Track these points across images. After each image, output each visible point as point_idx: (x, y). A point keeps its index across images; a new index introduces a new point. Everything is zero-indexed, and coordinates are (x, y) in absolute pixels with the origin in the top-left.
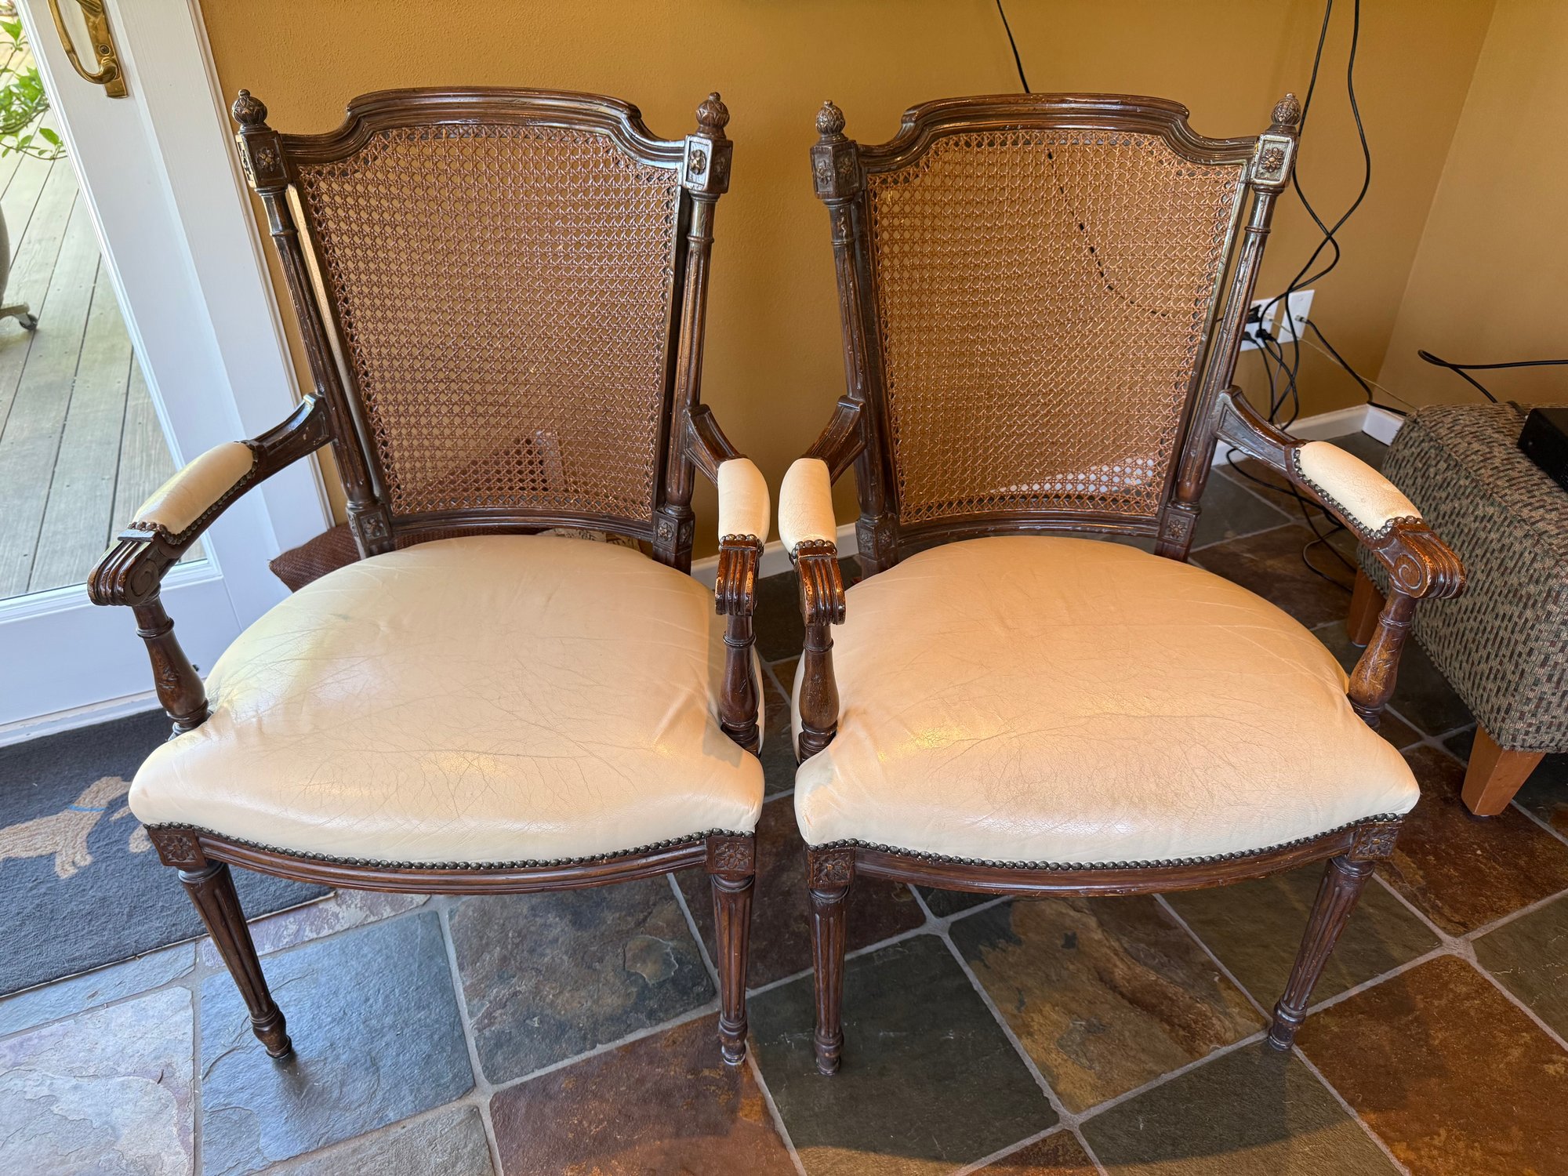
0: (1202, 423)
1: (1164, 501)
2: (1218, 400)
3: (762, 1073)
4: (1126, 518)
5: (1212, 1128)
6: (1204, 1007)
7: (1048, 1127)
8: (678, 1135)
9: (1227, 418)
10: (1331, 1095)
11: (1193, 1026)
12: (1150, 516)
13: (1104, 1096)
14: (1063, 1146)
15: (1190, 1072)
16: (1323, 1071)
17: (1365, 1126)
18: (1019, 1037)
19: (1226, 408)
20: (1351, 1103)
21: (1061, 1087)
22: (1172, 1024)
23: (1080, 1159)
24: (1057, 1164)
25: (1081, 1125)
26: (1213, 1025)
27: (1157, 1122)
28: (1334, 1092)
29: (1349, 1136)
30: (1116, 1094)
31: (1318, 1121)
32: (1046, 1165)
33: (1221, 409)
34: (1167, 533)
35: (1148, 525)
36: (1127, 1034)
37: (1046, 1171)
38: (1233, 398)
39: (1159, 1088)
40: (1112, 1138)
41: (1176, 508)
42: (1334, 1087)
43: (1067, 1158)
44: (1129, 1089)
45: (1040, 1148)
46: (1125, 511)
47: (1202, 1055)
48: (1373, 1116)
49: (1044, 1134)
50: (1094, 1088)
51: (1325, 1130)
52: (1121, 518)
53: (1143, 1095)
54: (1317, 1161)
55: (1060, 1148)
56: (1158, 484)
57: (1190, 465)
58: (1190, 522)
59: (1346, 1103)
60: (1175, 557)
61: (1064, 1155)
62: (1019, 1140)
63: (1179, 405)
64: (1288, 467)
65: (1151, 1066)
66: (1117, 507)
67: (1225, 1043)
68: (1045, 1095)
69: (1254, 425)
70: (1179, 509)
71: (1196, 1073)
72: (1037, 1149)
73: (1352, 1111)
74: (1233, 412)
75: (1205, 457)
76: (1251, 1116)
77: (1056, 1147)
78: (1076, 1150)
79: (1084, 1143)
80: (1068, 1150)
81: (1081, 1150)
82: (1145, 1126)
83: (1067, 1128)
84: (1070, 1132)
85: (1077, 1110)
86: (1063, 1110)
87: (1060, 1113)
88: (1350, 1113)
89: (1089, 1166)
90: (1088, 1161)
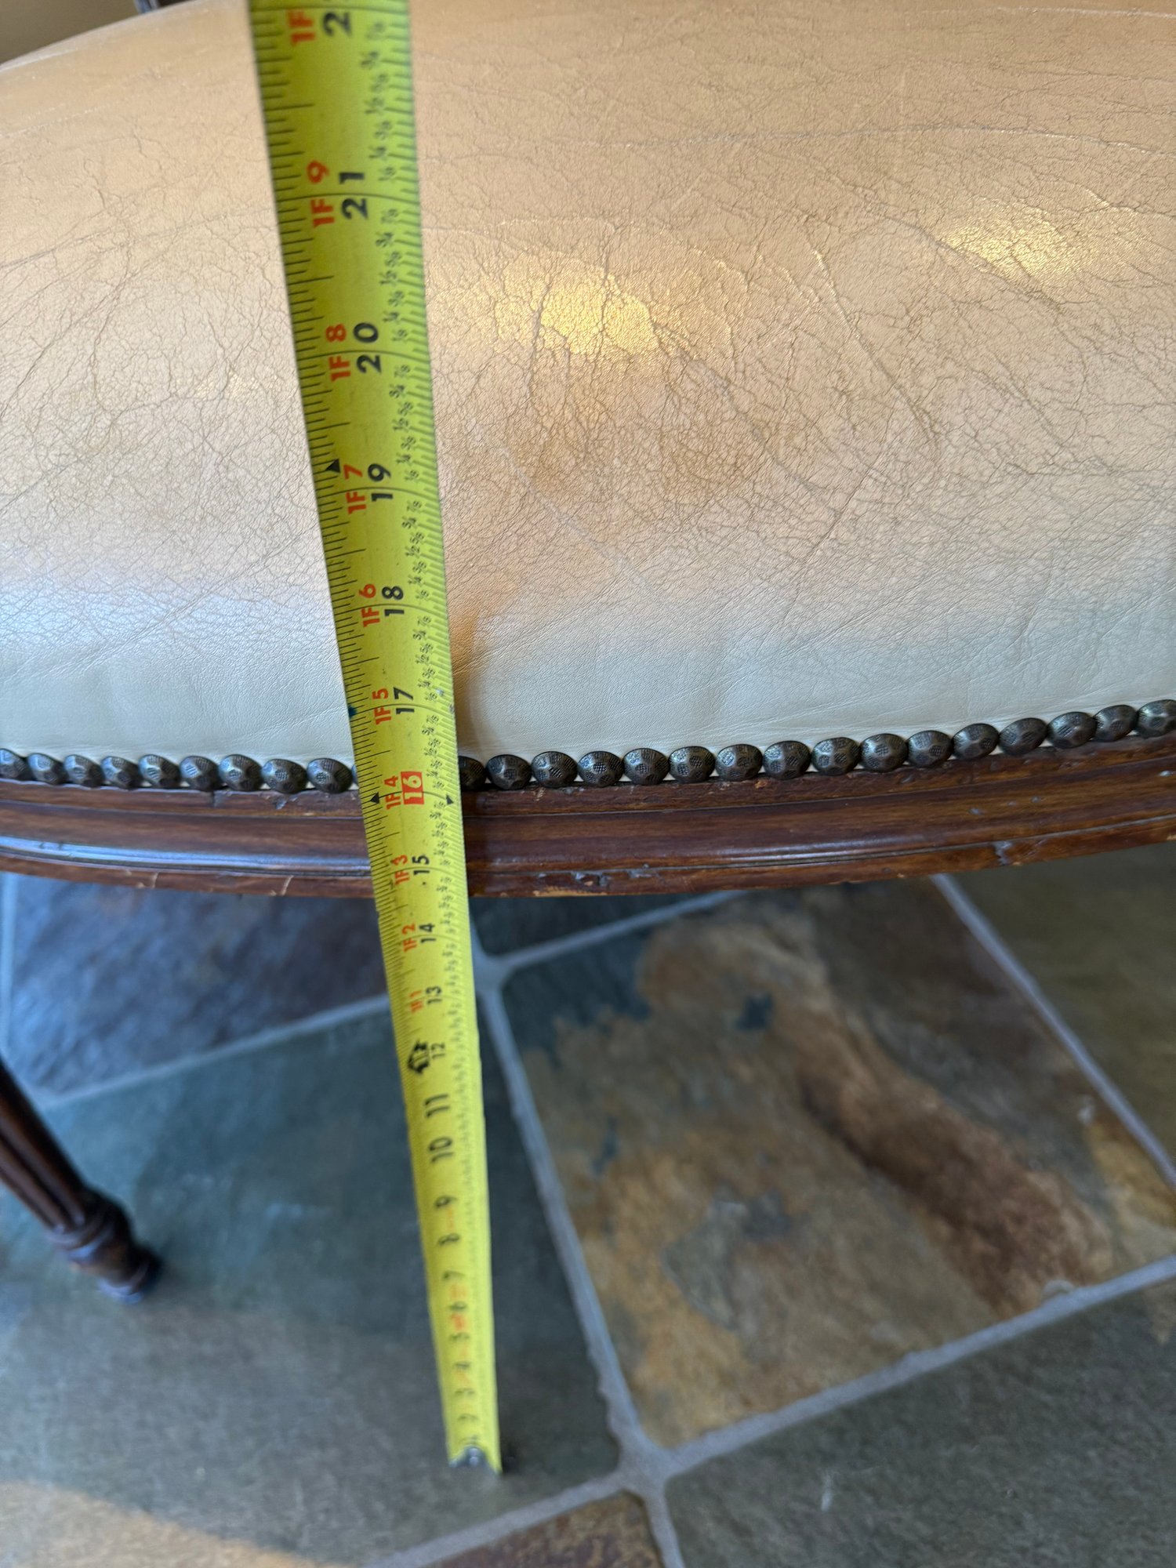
5: (1018, 1523)
6: (1044, 1183)
11: (1011, 1228)
13: (747, 1403)
14: (608, 1541)
15: (981, 1356)
18: (582, 1231)
21: (645, 1373)
22: (955, 1220)
25: (672, 1482)
26: (1061, 1229)
27: (871, 1491)
30: (780, 1399)
36: (840, 1243)
39: (895, 1395)
40: (740, 1530)
44: (815, 1390)
45: (547, 1543)
47: (1020, 1308)
49: (570, 1499)
50: (727, 1379)
53: (850, 1412)
55: (600, 1546)
65: (889, 1332)
67: (1082, 1276)
68: (604, 1390)
71: (997, 1359)
72: (536, 1544)
76: (1131, 1492)
77: (589, 1539)
78: (640, 1555)
79: (666, 1534)
80: (618, 1555)
81: (651, 1555)
82: (836, 1500)
83: (633, 1487)
84: (638, 1501)
85: (671, 1437)
86: (636, 1436)
87: (627, 1444)
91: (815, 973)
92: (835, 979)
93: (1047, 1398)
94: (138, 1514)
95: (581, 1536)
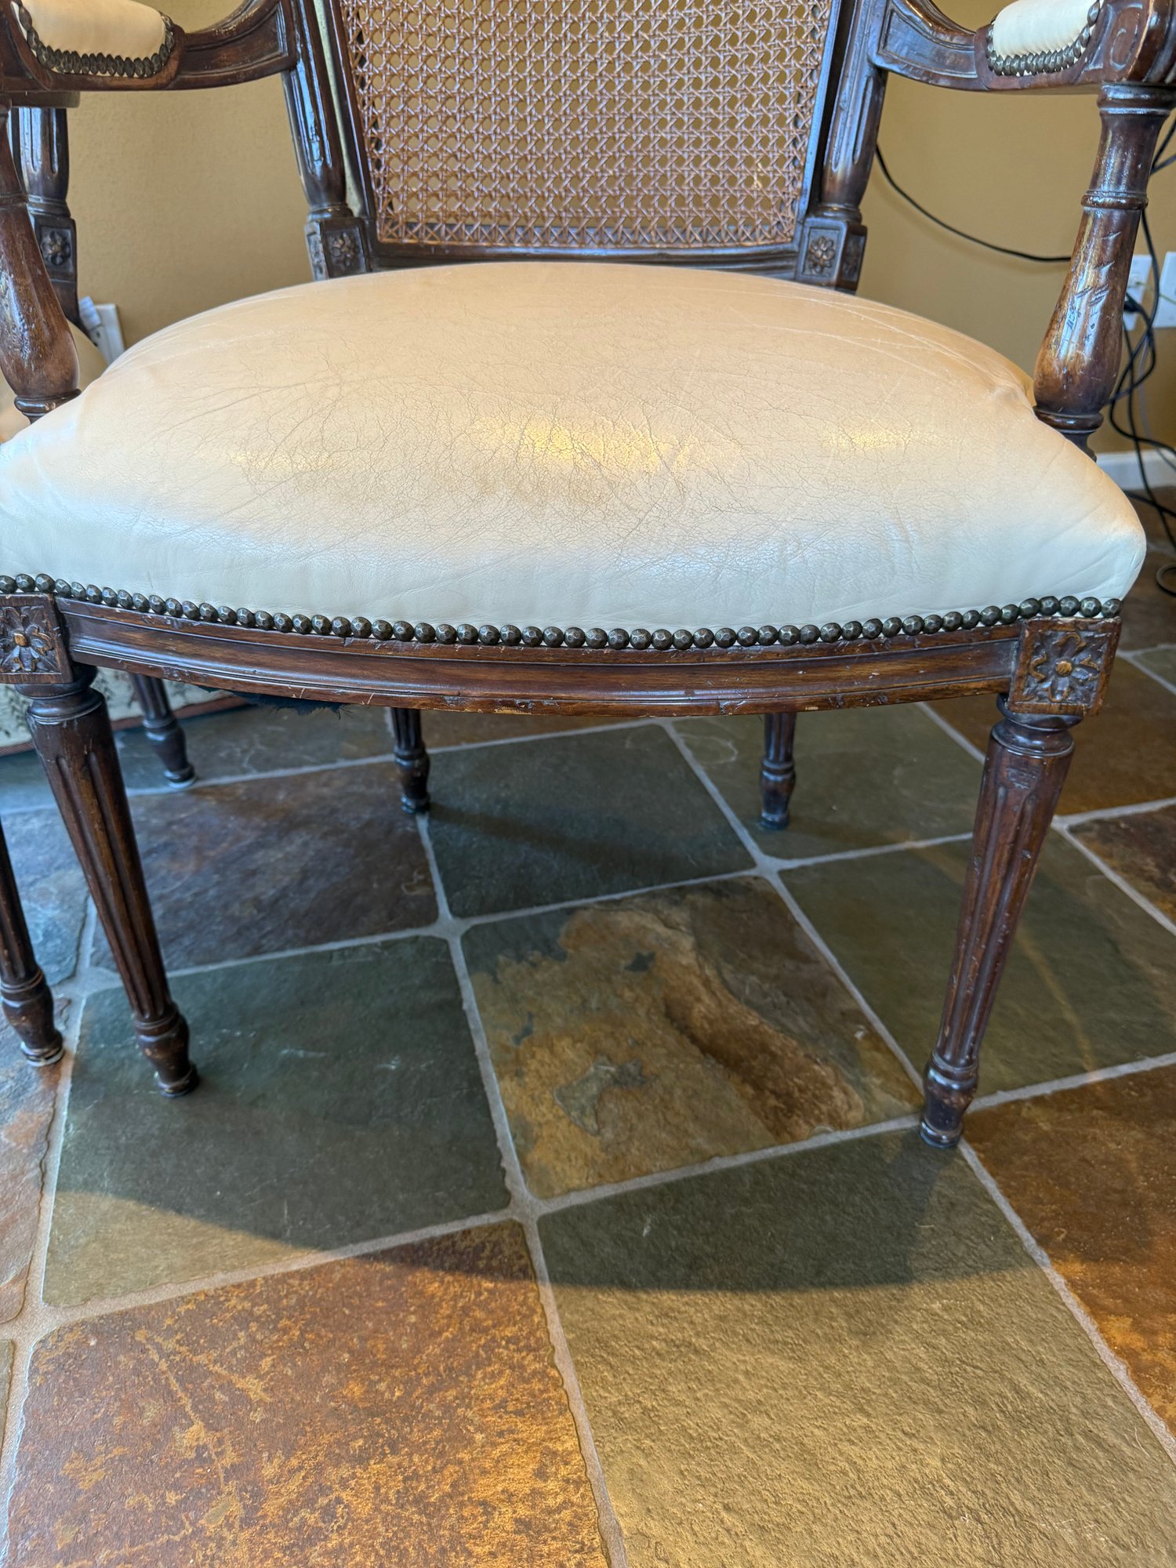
5: (772, 1250)
6: (824, 1072)
7: (484, 1212)
10: (1009, 1225)
11: (797, 1094)
12: (783, 244)
13: (600, 1176)
14: (496, 1245)
15: (763, 1162)
16: (1004, 1185)
17: (1058, 1281)
18: (500, 1077)
20: (1042, 1242)
21: (535, 1155)
22: (758, 1087)
23: (515, 1269)
24: (472, 1271)
25: (544, 1217)
26: (831, 1097)
27: (677, 1228)
28: (1015, 1220)
29: (1025, 1295)
30: (623, 1176)
31: (971, 1262)
34: (808, 264)
36: (678, 1092)
37: (449, 1278)
39: (702, 1178)
40: (586, 1243)
42: (1019, 1212)
43: (494, 1263)
44: (649, 1173)
45: (454, 1244)
47: (794, 1138)
48: (1077, 1267)
49: (472, 1222)
50: (590, 1162)
51: (981, 1278)
53: (670, 1186)
54: (950, 1327)
55: (489, 1247)
57: (839, 132)
59: (1033, 1241)
61: (490, 1258)
62: (425, 1225)
65: (701, 1141)
67: (840, 1124)
68: (504, 1164)
70: (824, 217)
71: (775, 1164)
72: (447, 1244)
73: (1040, 1255)
75: (862, 108)
76: (850, 1239)
77: (483, 1244)
78: (516, 1253)
79: (535, 1243)
80: (501, 1252)
81: (524, 1253)
82: (652, 1231)
83: (516, 1218)
84: (519, 1226)
85: (545, 1192)
86: (522, 1192)
87: (514, 1194)
88: (1036, 1258)
89: (527, 1282)
90: (530, 1272)
91: (687, 942)
92: (699, 947)
93: (804, 1187)
94: (172, 1213)
95: (477, 1241)
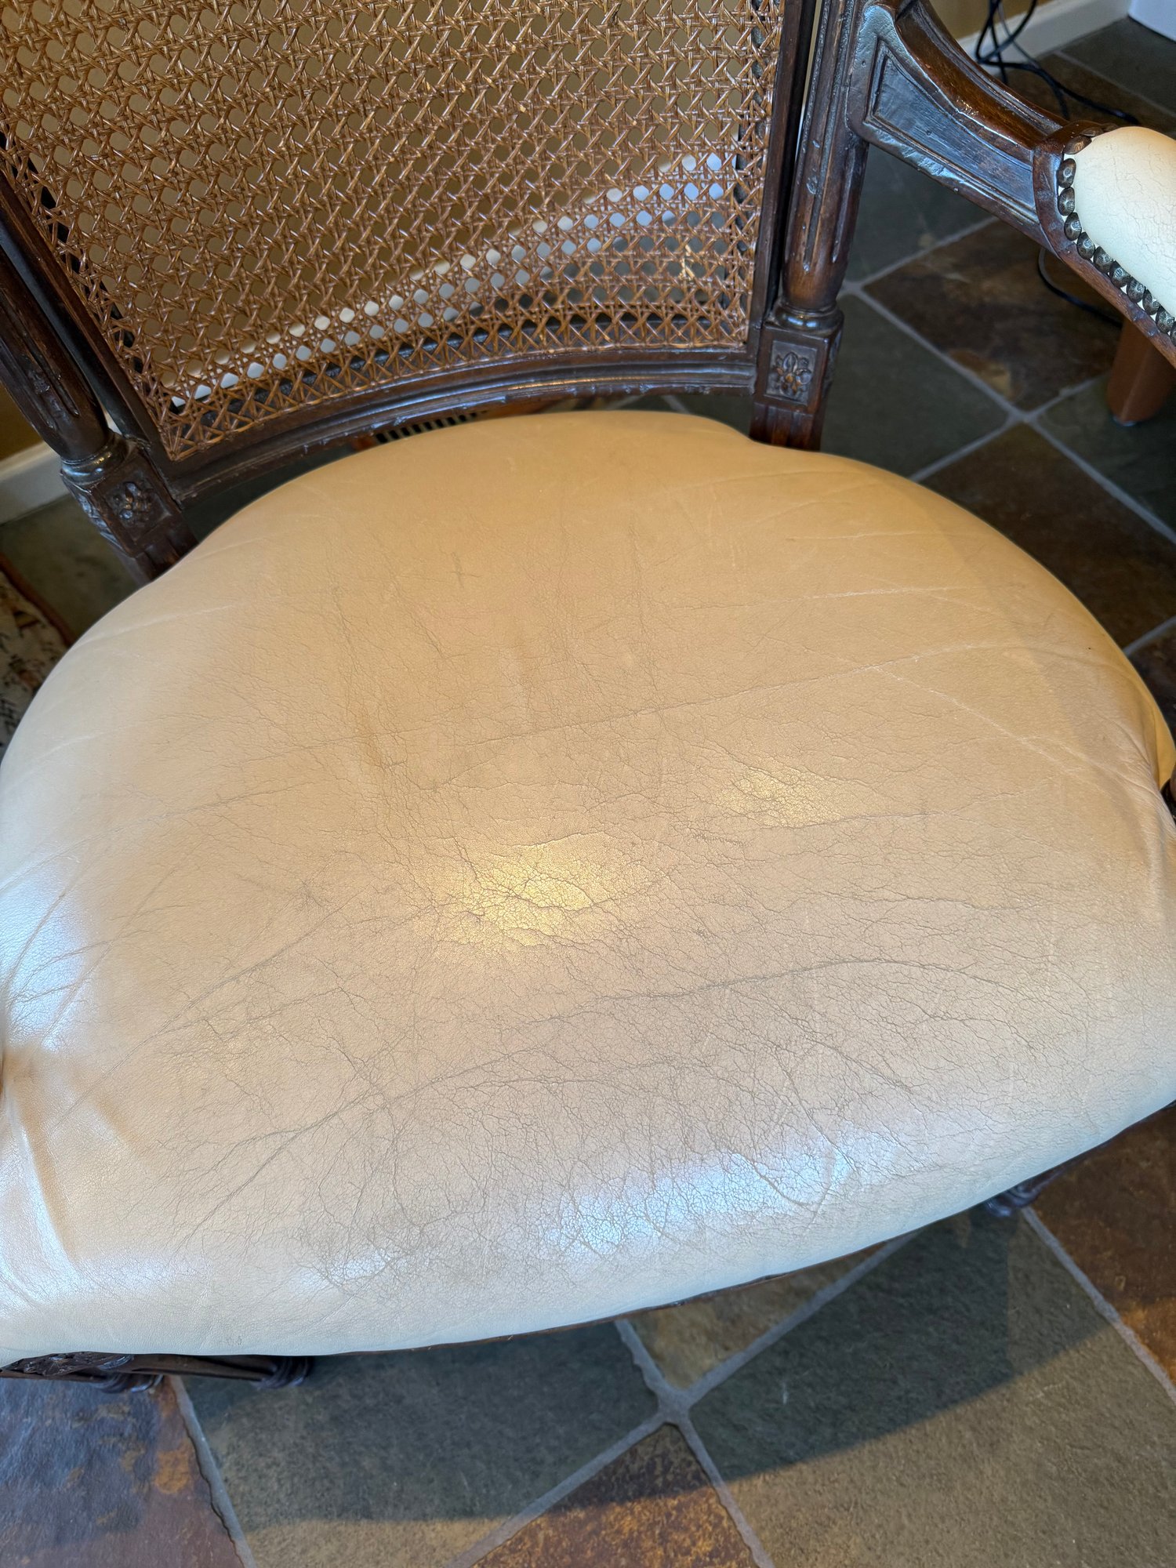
0: (826, 99)
1: (760, 308)
2: (861, 31)
3: (192, 1399)
4: (684, 356)
5: (895, 1382)
7: (639, 1424)
8: (59, 1540)
9: (887, 80)
10: (1078, 1285)
12: (736, 347)
13: (727, 1349)
14: (664, 1456)
16: (1066, 1242)
17: (1128, 1334)
19: (883, 49)
20: (1109, 1294)
21: (660, 1344)
23: (689, 1477)
24: (654, 1493)
25: (692, 1409)
27: (810, 1385)
28: (1082, 1278)
29: (1105, 1358)
30: (746, 1341)
31: (1057, 1339)
32: (638, 1495)
33: (870, 53)
34: (773, 384)
35: (731, 367)
37: (638, 1508)
38: (900, 17)
39: (814, 1321)
40: (738, 1428)
41: (785, 324)
42: (1082, 1267)
43: (670, 1477)
44: (767, 1331)
45: (627, 1467)
46: (681, 340)
48: (1140, 1314)
49: (634, 1436)
50: (711, 1336)
51: (1068, 1354)
52: (672, 356)
53: (787, 1337)
54: (1056, 1415)
55: (658, 1460)
56: (742, 272)
57: (807, 220)
58: (818, 355)
59: (1100, 1297)
60: (792, 442)
61: (666, 1471)
62: (594, 1456)
63: (766, 57)
64: (1043, 209)
66: (662, 332)
68: (637, 1362)
69: (954, 93)
70: (793, 327)
71: (870, 1282)
72: (621, 1470)
73: (1109, 1310)
74: (902, 61)
75: (841, 191)
76: (955, 1347)
77: (652, 1459)
78: (684, 1460)
79: (696, 1442)
80: (671, 1463)
81: (691, 1458)
82: (791, 1396)
83: (669, 1420)
84: (675, 1427)
85: (684, 1379)
86: (665, 1386)
87: (659, 1393)
88: (1107, 1315)
89: (704, 1489)
90: (703, 1476)
93: (901, 1301)
95: (646, 1458)
